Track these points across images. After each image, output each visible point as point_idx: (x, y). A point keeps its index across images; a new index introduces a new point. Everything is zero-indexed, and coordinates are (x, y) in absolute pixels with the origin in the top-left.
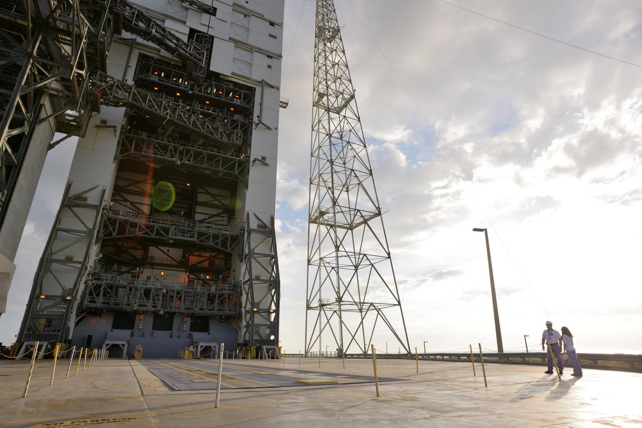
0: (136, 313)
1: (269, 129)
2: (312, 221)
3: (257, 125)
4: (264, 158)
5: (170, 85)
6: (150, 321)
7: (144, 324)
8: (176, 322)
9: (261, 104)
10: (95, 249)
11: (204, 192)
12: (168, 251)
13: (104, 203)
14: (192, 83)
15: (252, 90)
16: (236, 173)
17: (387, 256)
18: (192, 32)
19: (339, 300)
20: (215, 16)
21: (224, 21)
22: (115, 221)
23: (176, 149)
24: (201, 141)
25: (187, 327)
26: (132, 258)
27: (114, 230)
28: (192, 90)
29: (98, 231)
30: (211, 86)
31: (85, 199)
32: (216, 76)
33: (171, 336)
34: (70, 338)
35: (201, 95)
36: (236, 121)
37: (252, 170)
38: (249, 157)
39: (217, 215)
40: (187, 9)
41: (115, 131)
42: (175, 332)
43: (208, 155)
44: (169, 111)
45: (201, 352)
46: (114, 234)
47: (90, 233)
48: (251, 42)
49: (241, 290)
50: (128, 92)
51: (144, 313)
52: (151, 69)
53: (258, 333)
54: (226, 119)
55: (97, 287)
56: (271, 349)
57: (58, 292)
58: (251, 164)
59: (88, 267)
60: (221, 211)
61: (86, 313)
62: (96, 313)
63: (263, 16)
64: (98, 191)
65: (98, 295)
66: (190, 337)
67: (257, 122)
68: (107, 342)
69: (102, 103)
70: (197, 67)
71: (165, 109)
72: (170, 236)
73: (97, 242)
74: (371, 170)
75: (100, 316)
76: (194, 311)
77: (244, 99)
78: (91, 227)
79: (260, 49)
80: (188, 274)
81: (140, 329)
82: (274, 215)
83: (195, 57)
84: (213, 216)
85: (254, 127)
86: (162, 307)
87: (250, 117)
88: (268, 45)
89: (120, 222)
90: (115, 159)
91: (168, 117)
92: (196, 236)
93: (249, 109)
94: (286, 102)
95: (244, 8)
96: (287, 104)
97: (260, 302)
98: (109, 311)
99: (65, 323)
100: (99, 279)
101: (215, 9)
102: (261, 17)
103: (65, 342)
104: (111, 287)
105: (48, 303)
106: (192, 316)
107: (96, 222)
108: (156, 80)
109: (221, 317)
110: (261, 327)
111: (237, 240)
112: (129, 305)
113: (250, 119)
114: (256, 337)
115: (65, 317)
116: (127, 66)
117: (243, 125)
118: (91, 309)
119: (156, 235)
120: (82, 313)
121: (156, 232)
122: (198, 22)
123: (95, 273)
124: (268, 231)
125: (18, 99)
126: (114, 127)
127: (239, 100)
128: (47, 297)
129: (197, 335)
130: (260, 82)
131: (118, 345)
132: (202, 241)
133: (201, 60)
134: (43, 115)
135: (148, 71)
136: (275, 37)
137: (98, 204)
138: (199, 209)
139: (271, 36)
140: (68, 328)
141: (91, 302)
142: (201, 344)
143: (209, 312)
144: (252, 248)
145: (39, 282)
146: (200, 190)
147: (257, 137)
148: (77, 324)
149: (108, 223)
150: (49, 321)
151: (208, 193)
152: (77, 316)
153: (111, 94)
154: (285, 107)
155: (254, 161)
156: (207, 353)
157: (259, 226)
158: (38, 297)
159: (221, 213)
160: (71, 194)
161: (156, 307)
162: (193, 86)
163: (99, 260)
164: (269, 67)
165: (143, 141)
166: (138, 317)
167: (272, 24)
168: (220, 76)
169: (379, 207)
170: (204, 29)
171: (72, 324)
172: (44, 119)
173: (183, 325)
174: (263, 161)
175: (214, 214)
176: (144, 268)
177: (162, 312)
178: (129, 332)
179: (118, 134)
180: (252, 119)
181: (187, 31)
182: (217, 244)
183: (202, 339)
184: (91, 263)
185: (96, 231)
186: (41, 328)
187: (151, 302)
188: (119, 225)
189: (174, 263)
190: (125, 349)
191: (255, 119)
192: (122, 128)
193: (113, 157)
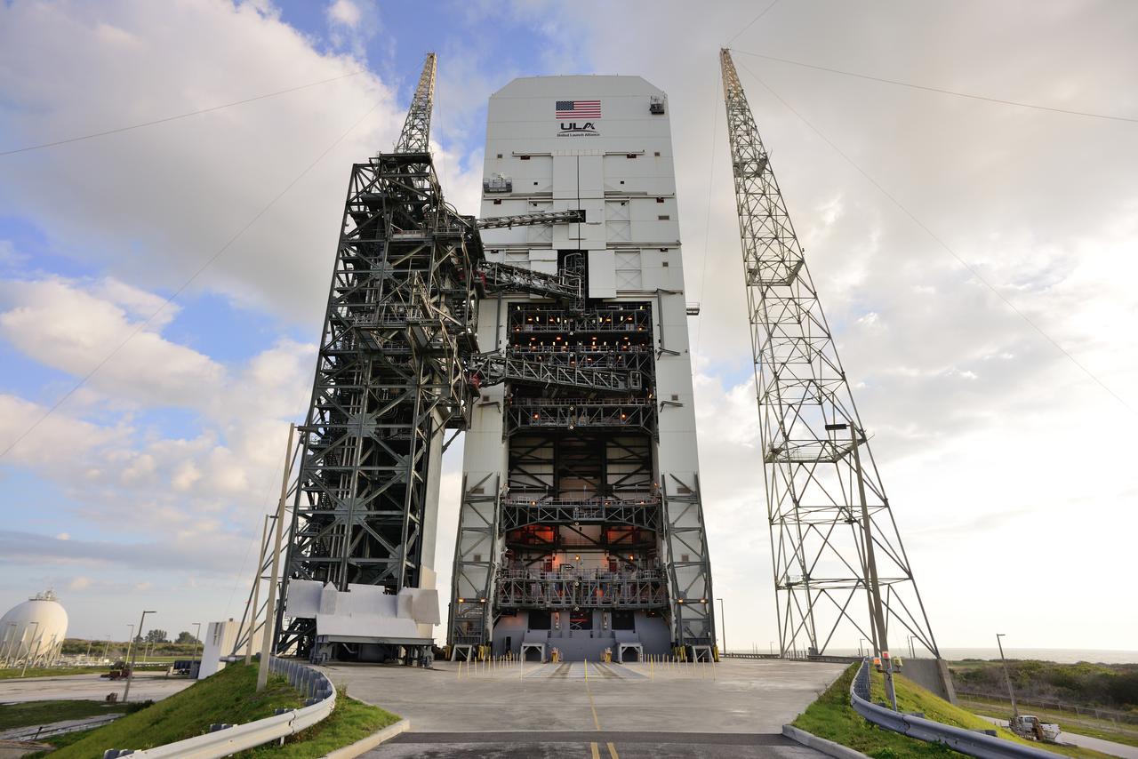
0: (551, 610)
1: (678, 354)
2: (767, 460)
3: (660, 354)
4: (675, 397)
5: (547, 331)
6: (566, 618)
7: (560, 622)
8: (596, 619)
9: (660, 325)
10: (499, 543)
11: (613, 445)
12: (580, 529)
13: (500, 492)
14: (572, 320)
15: (647, 305)
16: (642, 424)
17: (883, 504)
18: (562, 253)
19: (807, 577)
20: (585, 221)
21: (597, 224)
22: (515, 508)
23: (565, 410)
24: (593, 395)
25: (608, 623)
26: (542, 543)
27: (514, 519)
28: (573, 329)
29: (500, 524)
30: (595, 317)
31: (482, 491)
32: (599, 301)
33: (592, 636)
34: (491, 640)
35: (585, 333)
36: (632, 355)
37: (660, 416)
38: (656, 400)
39: (635, 473)
40: (551, 226)
41: (498, 407)
42: (595, 631)
43: (605, 409)
44: (549, 373)
45: (623, 654)
46: (516, 524)
47: (492, 527)
48: (635, 239)
49: (666, 575)
50: (502, 364)
51: (558, 610)
52: (524, 318)
53: (687, 629)
54: (620, 355)
55: (508, 586)
56: (703, 650)
57: (473, 595)
58: (659, 408)
59: (496, 565)
60: (638, 467)
61: (502, 613)
62: (511, 612)
63: (646, 194)
64: (493, 479)
65: (509, 593)
66: (613, 636)
67: (659, 350)
68: (524, 645)
69: (480, 387)
70: (574, 300)
71: (545, 372)
72: (575, 519)
73: (500, 536)
74: (843, 373)
75: (515, 616)
76: (613, 605)
77: (639, 321)
78: (492, 522)
79: (649, 245)
80: (608, 555)
81: (557, 629)
82: (698, 472)
83: (568, 290)
84: (629, 475)
85: (656, 357)
86: (577, 602)
87: (651, 345)
88: (660, 234)
89: (520, 510)
90: (504, 438)
91: (549, 381)
92: (604, 514)
93: (647, 334)
94: (696, 307)
95: (619, 193)
96: (698, 310)
97: (687, 590)
98: (524, 610)
99: (484, 626)
100: (508, 577)
101: (583, 212)
102: (643, 196)
103: (487, 645)
104: (520, 584)
105: (467, 606)
106: (612, 610)
107: (495, 515)
108: (531, 330)
109: (646, 610)
110: (691, 622)
111: (654, 514)
112: (542, 602)
113: (650, 347)
114: (686, 635)
115: (483, 620)
116: (498, 327)
117: (642, 357)
118: (505, 608)
119: (560, 519)
120: (498, 613)
121: (559, 515)
122: (565, 239)
123: (503, 570)
124: (692, 496)
125: (417, 429)
126: (497, 403)
127: (632, 326)
128: (466, 601)
129: (619, 634)
130: (656, 292)
131: (534, 647)
132: (613, 518)
133: (576, 291)
134: (434, 428)
135: (520, 322)
136: (667, 218)
137: (494, 494)
138: (611, 469)
139: (661, 218)
140: (487, 630)
141: (504, 601)
142: (622, 645)
143: (631, 606)
144: (671, 522)
145: (456, 585)
146: (609, 444)
147: (662, 368)
148: (495, 624)
149: (508, 512)
150: (470, 625)
151: (619, 446)
152: (494, 616)
153: (487, 376)
154: (697, 314)
155: (662, 405)
156: (631, 655)
157: (680, 490)
158: (457, 602)
159: (638, 470)
160: (468, 489)
161: (570, 603)
162: (573, 324)
163: (506, 556)
164: (665, 264)
165: (528, 410)
166: (553, 615)
167: (660, 200)
168: (604, 301)
169: (862, 430)
170: (573, 246)
171: (490, 626)
172: (436, 431)
173: (603, 622)
174: (675, 403)
175: (631, 472)
176: (556, 553)
177: (577, 609)
178: (545, 633)
179: (502, 409)
180: (653, 347)
181: (555, 256)
182: (630, 520)
183: (626, 639)
184: (498, 560)
185: (497, 525)
186: (465, 631)
187: (564, 597)
188: (520, 514)
189: (591, 544)
190: (543, 652)
191: (657, 346)
192: (505, 401)
193: (501, 437)
